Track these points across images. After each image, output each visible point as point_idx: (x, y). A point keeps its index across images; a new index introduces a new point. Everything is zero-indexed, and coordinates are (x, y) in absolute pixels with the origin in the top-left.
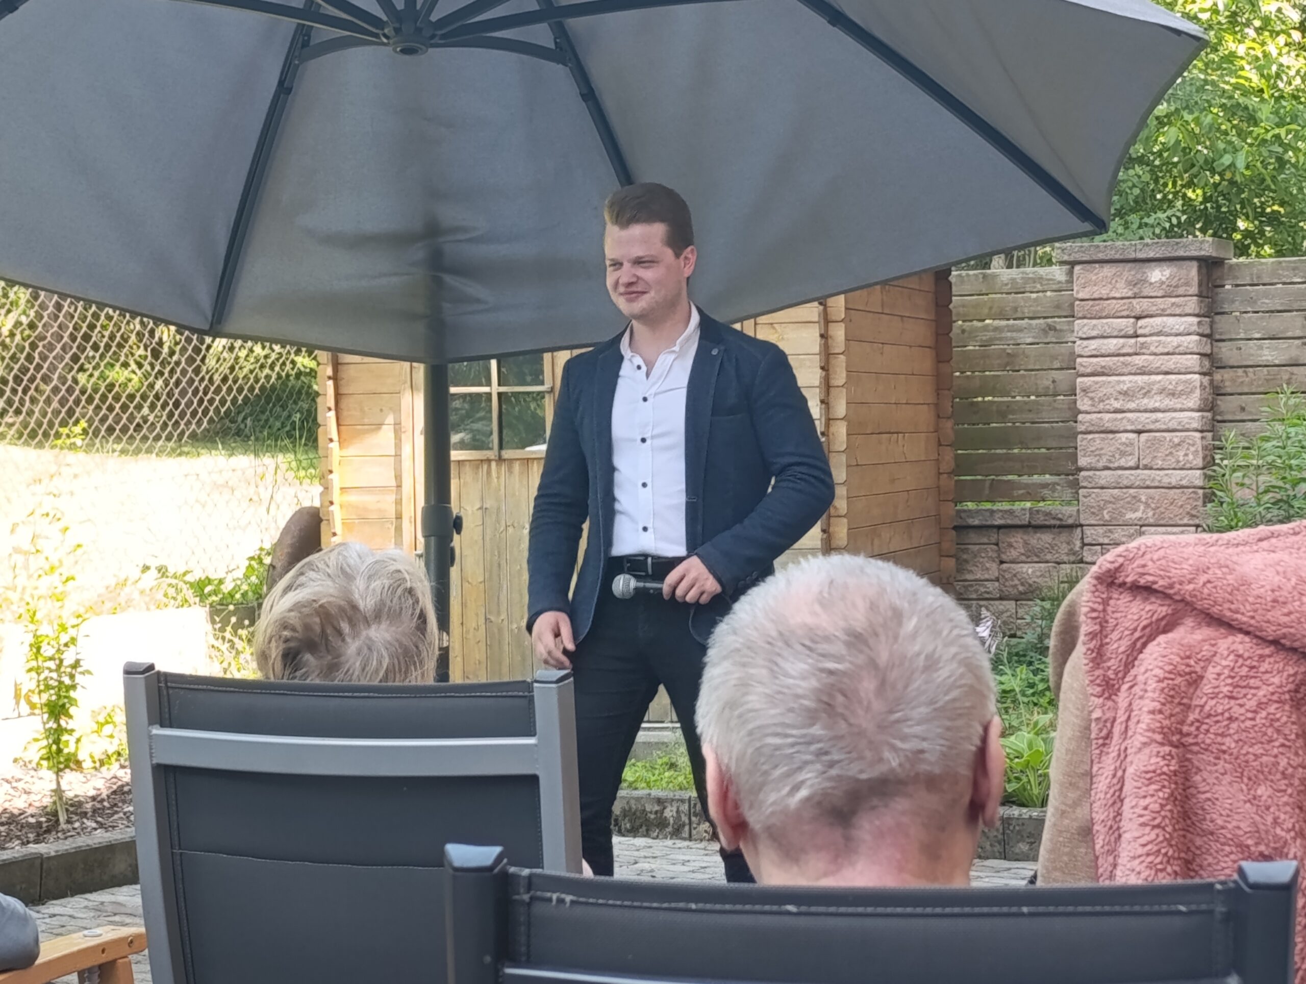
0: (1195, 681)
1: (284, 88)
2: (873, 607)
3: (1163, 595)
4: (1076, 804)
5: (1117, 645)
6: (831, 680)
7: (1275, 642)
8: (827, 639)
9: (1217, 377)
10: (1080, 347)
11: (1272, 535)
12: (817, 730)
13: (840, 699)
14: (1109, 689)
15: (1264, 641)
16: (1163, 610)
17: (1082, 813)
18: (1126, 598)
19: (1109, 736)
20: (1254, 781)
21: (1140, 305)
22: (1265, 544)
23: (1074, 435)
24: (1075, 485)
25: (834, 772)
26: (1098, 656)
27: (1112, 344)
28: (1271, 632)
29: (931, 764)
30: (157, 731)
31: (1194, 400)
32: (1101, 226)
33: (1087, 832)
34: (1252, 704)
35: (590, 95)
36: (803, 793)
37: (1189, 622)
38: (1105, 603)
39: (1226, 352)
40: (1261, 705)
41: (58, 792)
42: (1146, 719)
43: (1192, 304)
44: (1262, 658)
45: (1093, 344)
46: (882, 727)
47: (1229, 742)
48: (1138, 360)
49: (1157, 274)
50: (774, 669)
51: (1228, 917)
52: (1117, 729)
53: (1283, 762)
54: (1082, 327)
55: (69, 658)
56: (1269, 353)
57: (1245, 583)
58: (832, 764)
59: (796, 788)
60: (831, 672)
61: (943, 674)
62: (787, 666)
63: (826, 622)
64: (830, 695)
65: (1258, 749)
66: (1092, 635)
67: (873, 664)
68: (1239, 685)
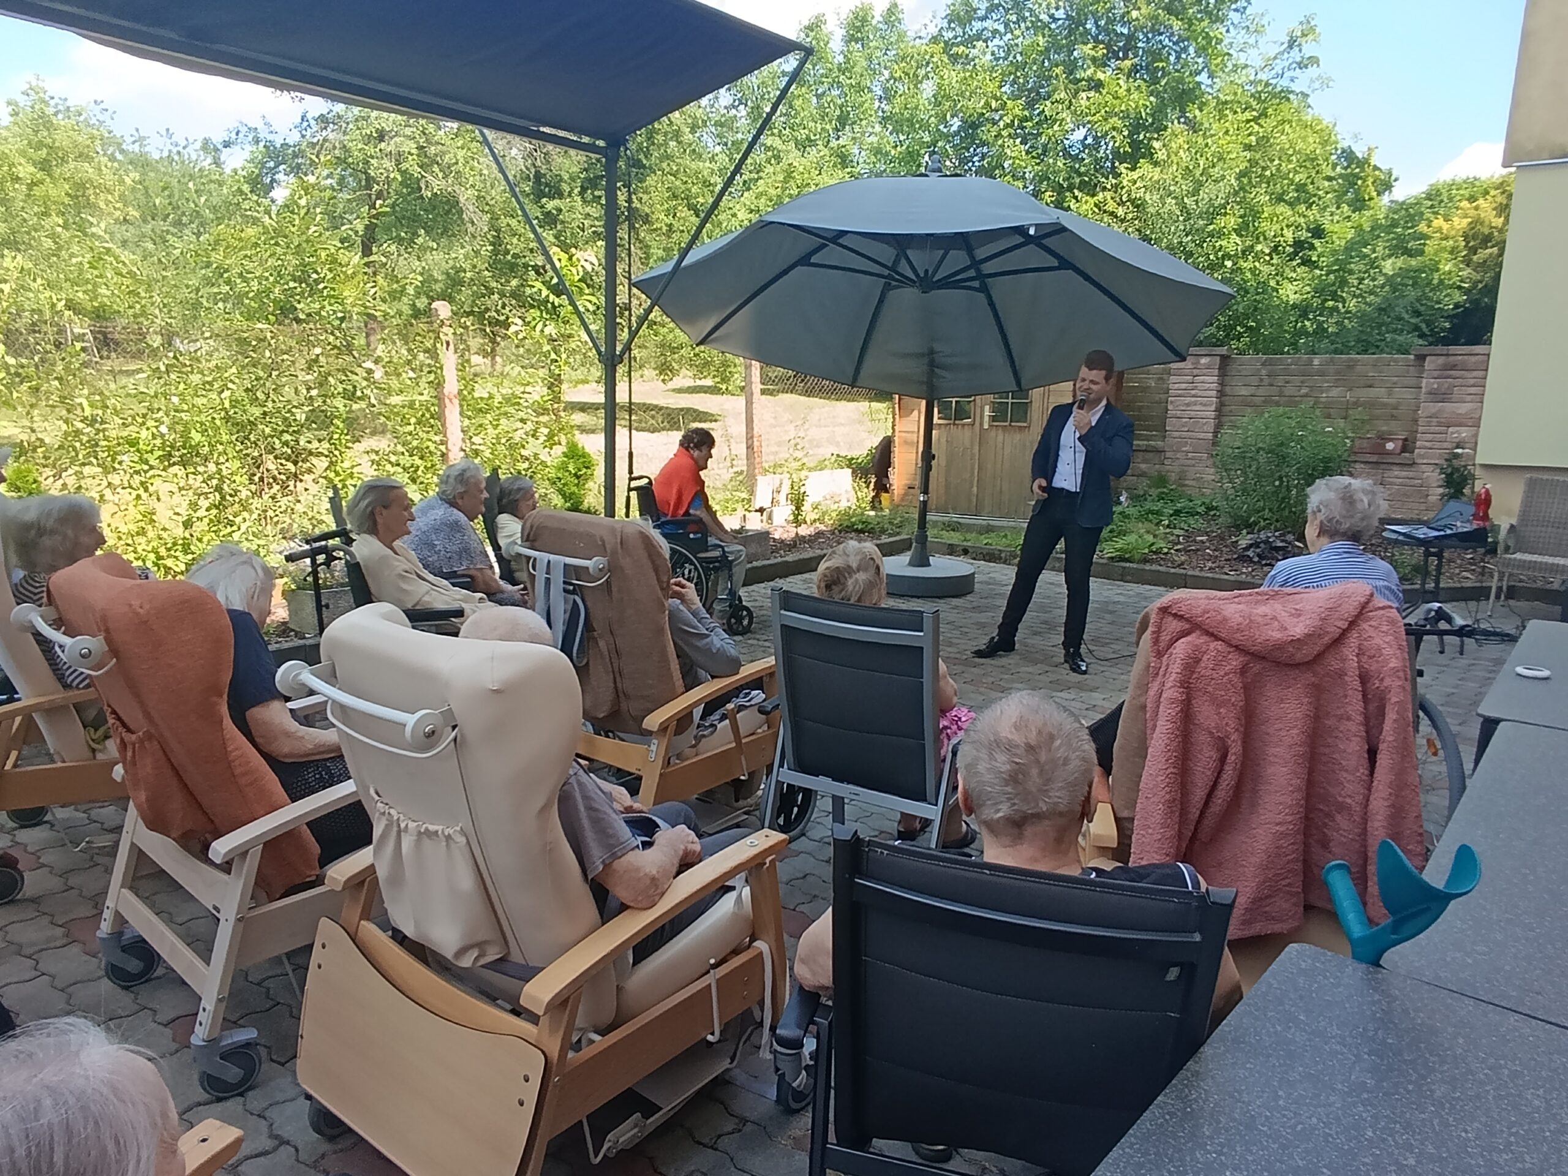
0: (1198, 661)
1: (881, 301)
2: (1040, 732)
3: (1187, 620)
4: (1140, 695)
5: (1165, 637)
6: (1016, 767)
7: (1236, 647)
8: (1017, 746)
9: (1223, 399)
10: (1171, 386)
11: (1240, 595)
12: (1009, 789)
13: (1021, 776)
14: (1159, 655)
15: (1231, 645)
16: (1187, 626)
17: (1142, 699)
18: (1171, 618)
19: (1157, 674)
20: (1219, 706)
21: (1195, 372)
22: (1236, 600)
23: (1166, 418)
24: (1165, 437)
25: (1015, 807)
26: (1156, 641)
27: (1184, 386)
28: (1234, 642)
29: (1062, 808)
30: (783, 612)
31: (1213, 408)
32: (1184, 359)
33: (1144, 707)
34: (1222, 673)
35: (992, 304)
36: (1000, 814)
37: (1198, 632)
38: (1162, 619)
39: (1228, 389)
40: (1226, 674)
41: (797, 534)
42: (1174, 676)
43: (1216, 372)
44: (1229, 652)
45: (1176, 386)
46: (1040, 790)
47: (1210, 689)
48: (1193, 392)
49: (1204, 361)
50: (992, 757)
51: (1197, 908)
52: (1161, 673)
53: (1233, 699)
54: (1173, 379)
55: (802, 491)
56: (1244, 391)
57: (1225, 619)
58: (1014, 804)
59: (998, 811)
60: (1017, 763)
61: (1071, 767)
62: (997, 756)
63: (1018, 738)
64: (1016, 774)
65: (1223, 693)
66: (1154, 632)
67: (1038, 761)
68: (1218, 665)
